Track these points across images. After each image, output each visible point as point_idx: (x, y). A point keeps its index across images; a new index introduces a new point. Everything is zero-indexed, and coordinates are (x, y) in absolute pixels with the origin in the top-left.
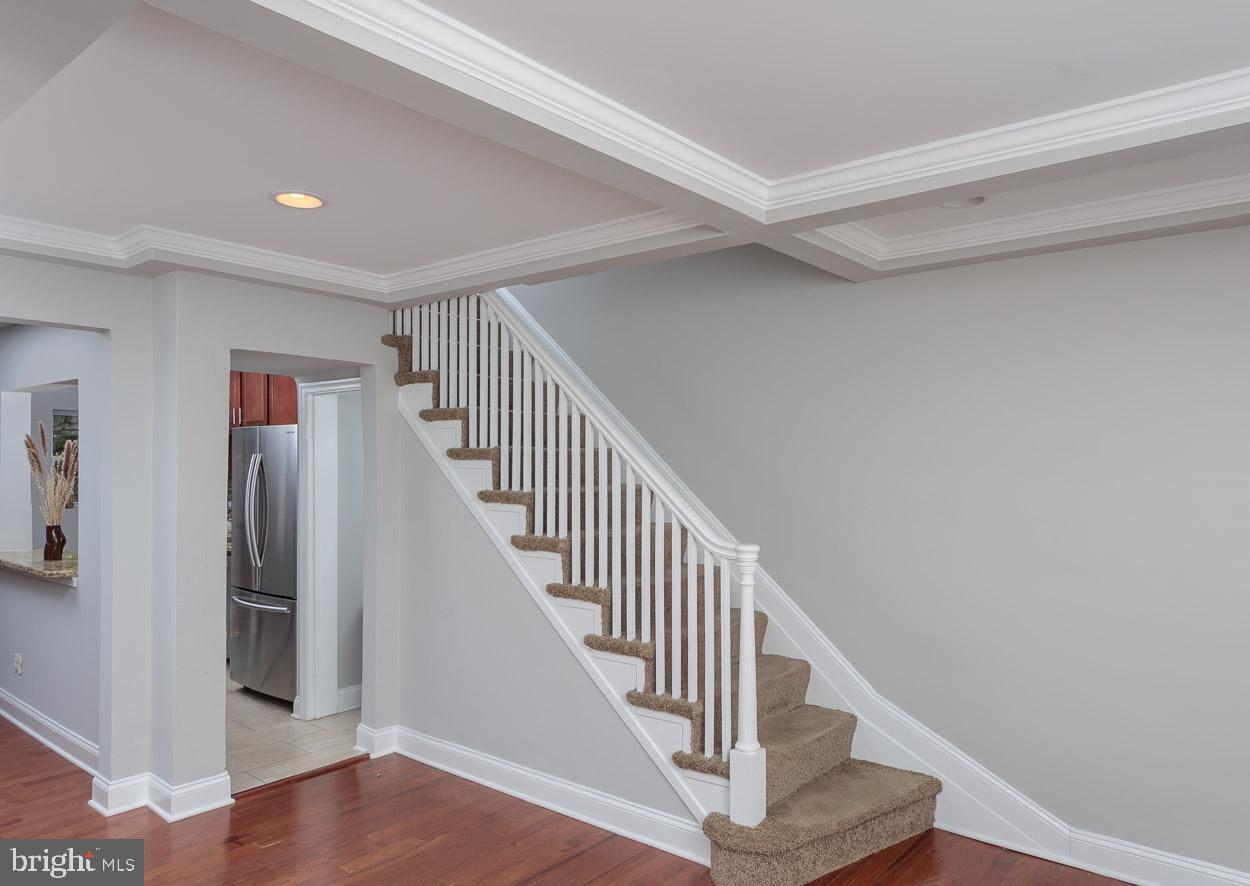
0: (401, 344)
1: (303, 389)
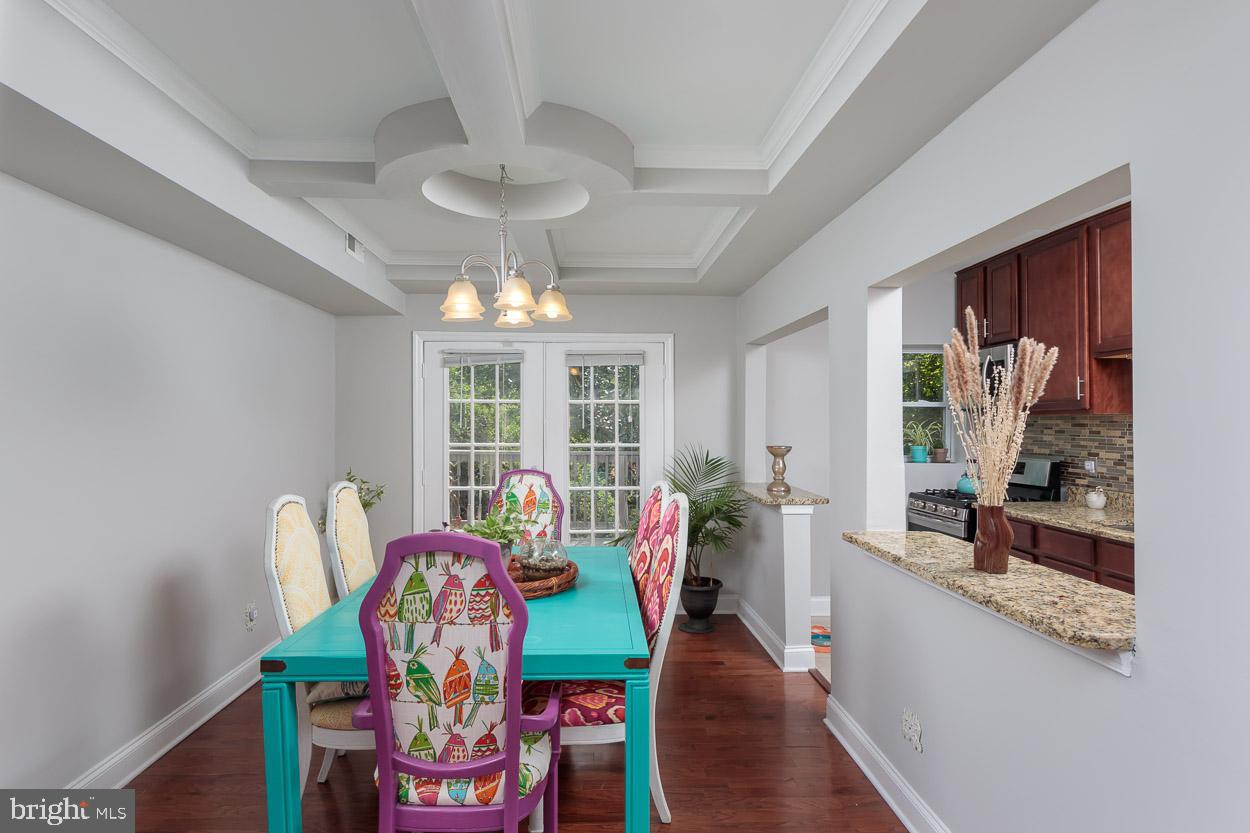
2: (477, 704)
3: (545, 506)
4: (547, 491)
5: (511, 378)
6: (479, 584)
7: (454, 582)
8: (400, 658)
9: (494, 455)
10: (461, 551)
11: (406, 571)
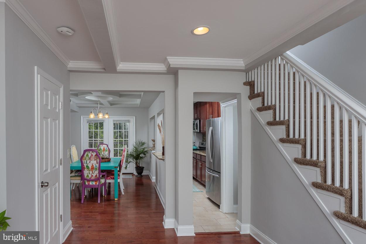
0: (251, 84)
1: (222, 105)
2: (95, 171)
3: (107, 150)
4: (107, 148)
5: (102, 124)
6: (95, 155)
7: (92, 155)
8: (85, 165)
9: (98, 142)
10: (93, 151)
11: (86, 154)
